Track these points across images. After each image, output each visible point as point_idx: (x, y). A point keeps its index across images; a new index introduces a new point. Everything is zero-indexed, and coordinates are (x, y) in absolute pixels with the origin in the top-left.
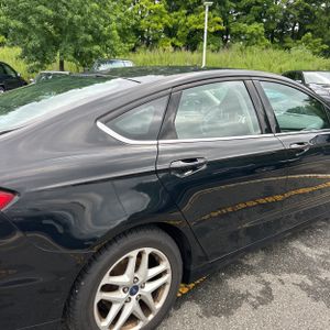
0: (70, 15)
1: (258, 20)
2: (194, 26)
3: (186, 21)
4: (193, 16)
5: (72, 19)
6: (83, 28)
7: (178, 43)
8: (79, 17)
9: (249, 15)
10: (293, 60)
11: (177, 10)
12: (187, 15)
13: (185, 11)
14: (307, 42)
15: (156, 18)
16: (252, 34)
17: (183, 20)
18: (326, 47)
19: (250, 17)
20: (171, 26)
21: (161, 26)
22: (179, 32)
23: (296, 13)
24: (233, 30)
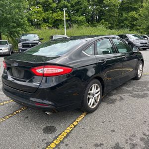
0: (5, 15)
1: (82, 15)
2: (56, 18)
3: (52, 16)
4: (55, 14)
5: (6, 17)
6: (12, 21)
7: (49, 26)
8: (10, 15)
9: (79, 13)
10: (99, 31)
11: (47, 11)
12: (52, 13)
13: (51, 12)
14: (103, 23)
15: (39, 15)
16: (81, 21)
17: (51, 15)
18: (110, 25)
19: (79, 14)
20: (46, 18)
21: (41, 18)
22: (50, 21)
23: (97, 12)
24: (73, 19)
